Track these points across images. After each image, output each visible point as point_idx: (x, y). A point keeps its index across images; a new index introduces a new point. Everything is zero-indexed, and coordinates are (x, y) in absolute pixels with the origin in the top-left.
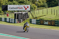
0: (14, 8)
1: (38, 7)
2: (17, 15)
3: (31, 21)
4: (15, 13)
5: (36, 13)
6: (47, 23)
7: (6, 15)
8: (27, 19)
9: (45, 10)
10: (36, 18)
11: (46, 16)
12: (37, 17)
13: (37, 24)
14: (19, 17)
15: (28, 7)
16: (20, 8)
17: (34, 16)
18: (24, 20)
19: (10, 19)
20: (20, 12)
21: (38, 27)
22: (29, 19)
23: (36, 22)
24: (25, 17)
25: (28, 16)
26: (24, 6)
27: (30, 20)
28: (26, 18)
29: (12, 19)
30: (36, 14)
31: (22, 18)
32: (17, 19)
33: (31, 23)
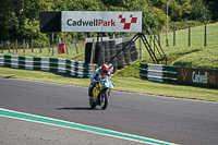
0: (85, 24)
1: (174, 19)
2: (94, 48)
3: (146, 72)
4: (88, 40)
5: (163, 40)
6: (203, 79)
7: (56, 49)
8: (131, 63)
9: (198, 30)
10: (164, 58)
11: (200, 54)
12: (168, 57)
13: (165, 81)
14: (103, 54)
15: (134, 20)
16: (106, 24)
17: (156, 52)
18: (120, 68)
19: (68, 62)
20: (107, 39)
21: (171, 92)
22: (137, 63)
23: (164, 75)
24: (125, 55)
25: (136, 53)
26: (120, 16)
27: (142, 66)
28: (127, 61)
29: (77, 64)
30: (163, 46)
31: (112, 61)
32: (96, 61)
33: (145, 78)
